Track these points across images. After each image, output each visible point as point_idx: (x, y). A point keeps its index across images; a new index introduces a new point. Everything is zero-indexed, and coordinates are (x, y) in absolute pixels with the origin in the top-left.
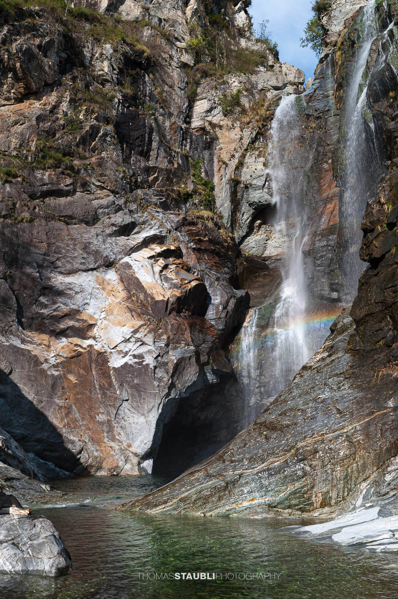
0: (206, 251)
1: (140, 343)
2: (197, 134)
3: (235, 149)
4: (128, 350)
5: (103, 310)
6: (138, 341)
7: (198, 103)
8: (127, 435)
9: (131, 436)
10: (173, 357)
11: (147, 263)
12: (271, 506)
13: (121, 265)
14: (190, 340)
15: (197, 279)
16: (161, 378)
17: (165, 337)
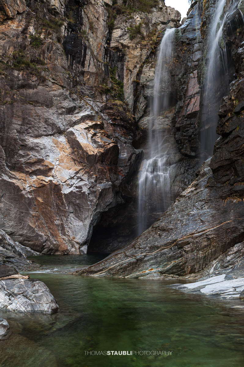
0: (118, 125)
1: (79, 180)
2: (114, 51)
3: (137, 62)
4: (72, 183)
5: (58, 159)
6: (79, 179)
7: (115, 31)
8: (73, 232)
9: (75, 233)
10: (100, 187)
11: (84, 132)
12: (162, 273)
13: (67, 132)
14: (109, 178)
15: (113, 142)
16: (92, 200)
17: (95, 177)
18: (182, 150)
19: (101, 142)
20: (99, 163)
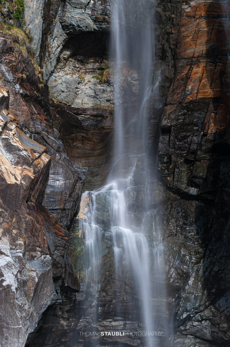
0: (31, 98)
10: (34, 271)
14: (46, 245)
15: (46, 152)
16: (22, 305)
17: (22, 243)
18: (168, 178)
19: (26, 150)
20: (23, 205)
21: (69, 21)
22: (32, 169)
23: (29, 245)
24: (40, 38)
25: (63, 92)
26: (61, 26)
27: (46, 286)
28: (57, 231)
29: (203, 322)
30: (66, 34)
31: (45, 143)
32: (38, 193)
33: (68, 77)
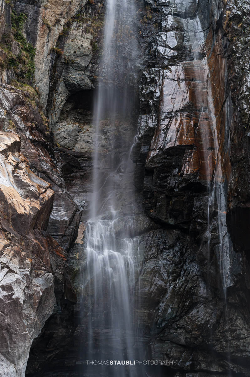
1: (6, 270)
6: (4, 268)
10: (39, 287)
14: (49, 265)
15: (50, 187)
16: (29, 315)
17: (29, 262)
18: (151, 211)
19: (34, 186)
20: (30, 231)
21: (71, 81)
22: (38, 202)
23: (35, 265)
24: (47, 94)
25: (66, 138)
26: (64, 85)
27: (49, 300)
28: (58, 253)
29: (178, 330)
30: (69, 91)
31: (49, 180)
32: (43, 221)
33: (70, 126)
